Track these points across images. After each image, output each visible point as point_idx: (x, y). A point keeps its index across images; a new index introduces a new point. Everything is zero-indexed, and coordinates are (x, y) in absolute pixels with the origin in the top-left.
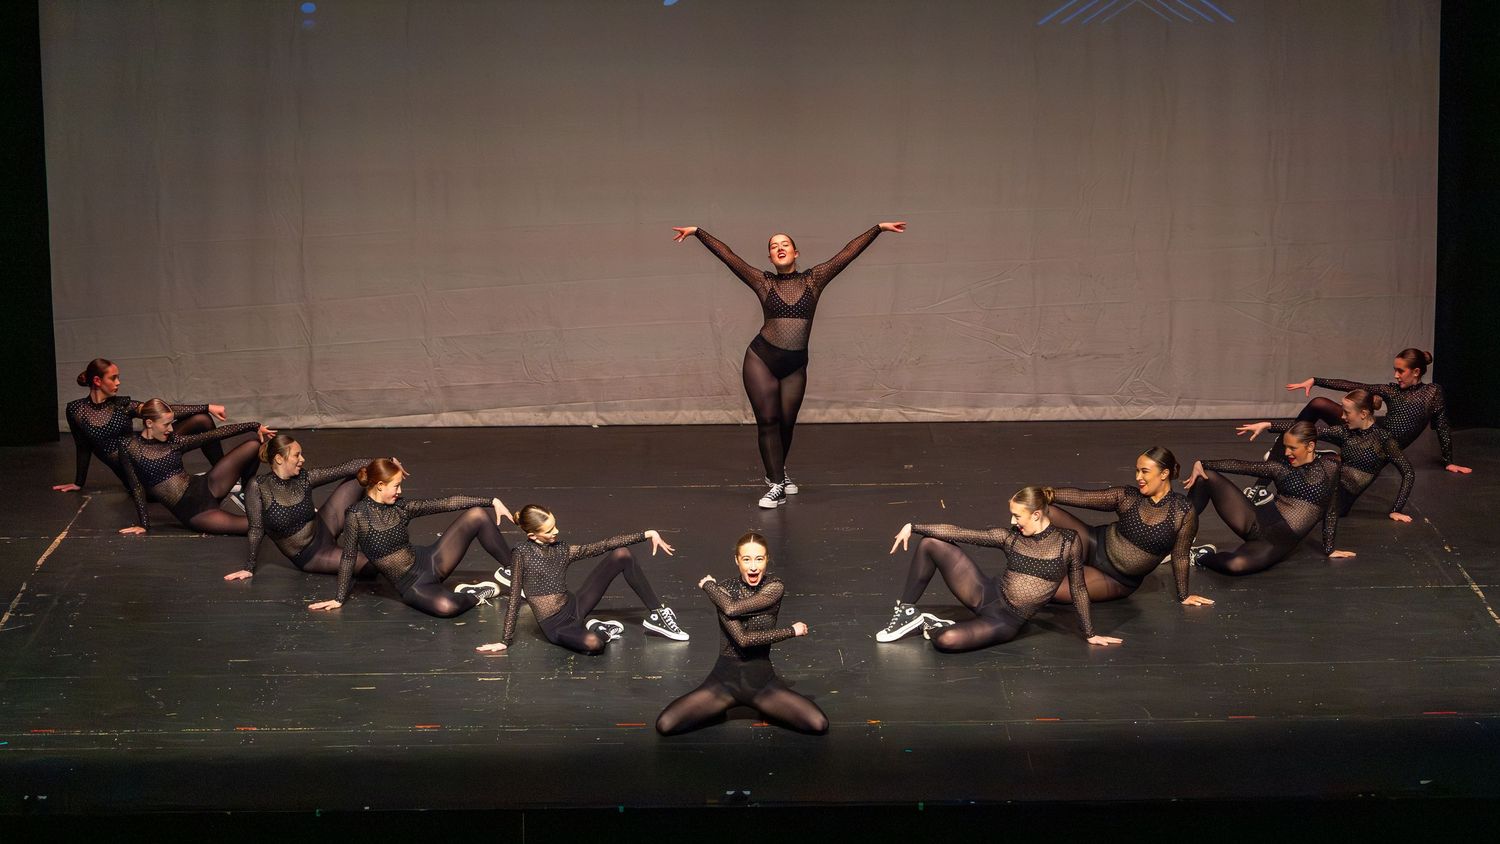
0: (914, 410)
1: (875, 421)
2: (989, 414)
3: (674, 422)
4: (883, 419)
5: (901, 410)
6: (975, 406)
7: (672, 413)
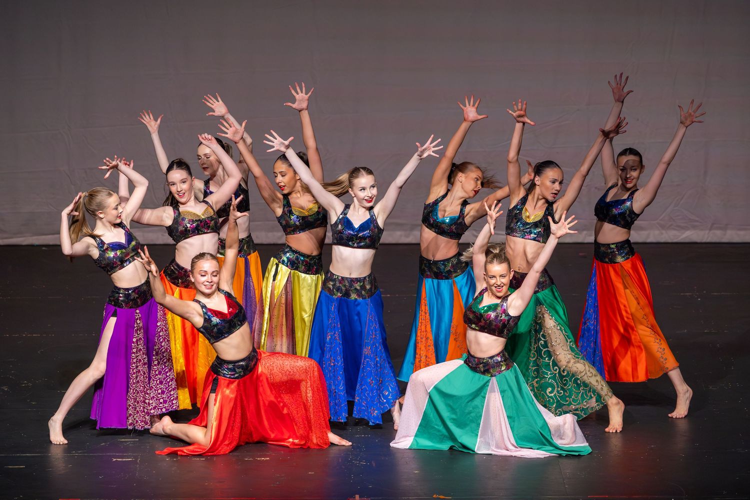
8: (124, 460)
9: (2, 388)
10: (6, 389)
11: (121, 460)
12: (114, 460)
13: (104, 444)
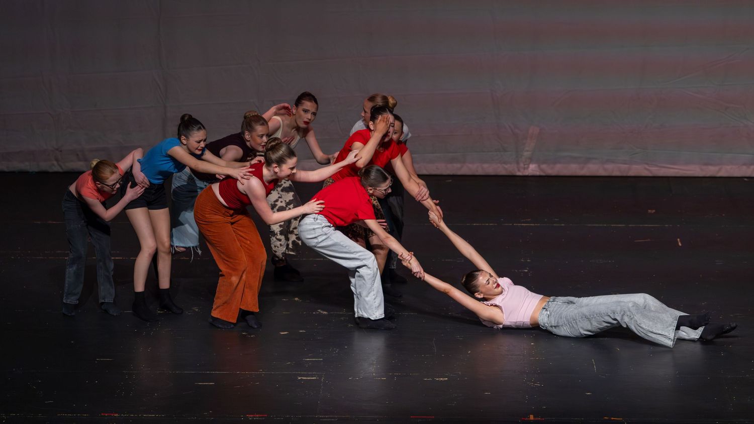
0: (657, 166)
1: (625, 174)
2: (720, 170)
3: (459, 173)
4: (632, 173)
5: (647, 167)
6: (706, 164)
7: (459, 165)
8: (309, 378)
9: (193, 308)
10: (197, 310)
11: (306, 378)
12: (299, 378)
13: (289, 363)
